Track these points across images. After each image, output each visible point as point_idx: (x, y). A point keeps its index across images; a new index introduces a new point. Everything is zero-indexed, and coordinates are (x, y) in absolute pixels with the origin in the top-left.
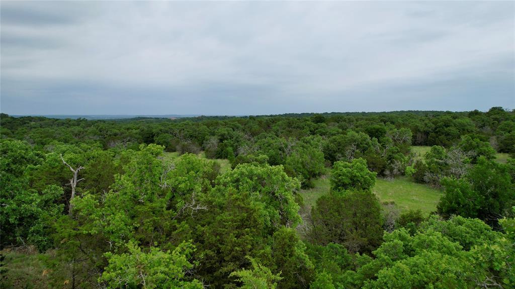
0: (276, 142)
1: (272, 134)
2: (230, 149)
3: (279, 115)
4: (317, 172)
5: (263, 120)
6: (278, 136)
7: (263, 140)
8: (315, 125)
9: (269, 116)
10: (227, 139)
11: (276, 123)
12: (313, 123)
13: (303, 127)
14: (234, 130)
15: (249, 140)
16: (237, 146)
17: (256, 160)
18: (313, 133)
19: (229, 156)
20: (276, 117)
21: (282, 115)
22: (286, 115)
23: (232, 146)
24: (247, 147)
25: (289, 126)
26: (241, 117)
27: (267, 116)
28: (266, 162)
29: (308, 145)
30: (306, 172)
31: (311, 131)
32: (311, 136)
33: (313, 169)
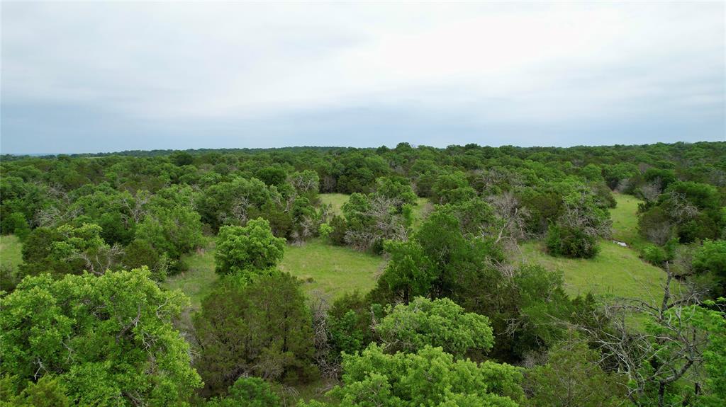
0: (113, 199)
1: (105, 185)
2: (19, 216)
3: (115, 153)
4: (192, 245)
5: (85, 162)
6: (115, 188)
7: (87, 196)
8: (179, 168)
9: (95, 155)
10: (10, 197)
11: (110, 166)
12: (174, 166)
13: (159, 172)
14: (25, 180)
15: (59, 197)
16: (33, 210)
17: (77, 234)
18: (175, 181)
19: (16, 229)
20: (110, 157)
21: (119, 154)
22: (126, 153)
23: (23, 210)
24: (55, 210)
25: (134, 172)
26: (42, 157)
27: (91, 155)
28: (98, 236)
29: (172, 201)
30: (172, 247)
31: (171, 178)
32: (174, 187)
33: (185, 241)
